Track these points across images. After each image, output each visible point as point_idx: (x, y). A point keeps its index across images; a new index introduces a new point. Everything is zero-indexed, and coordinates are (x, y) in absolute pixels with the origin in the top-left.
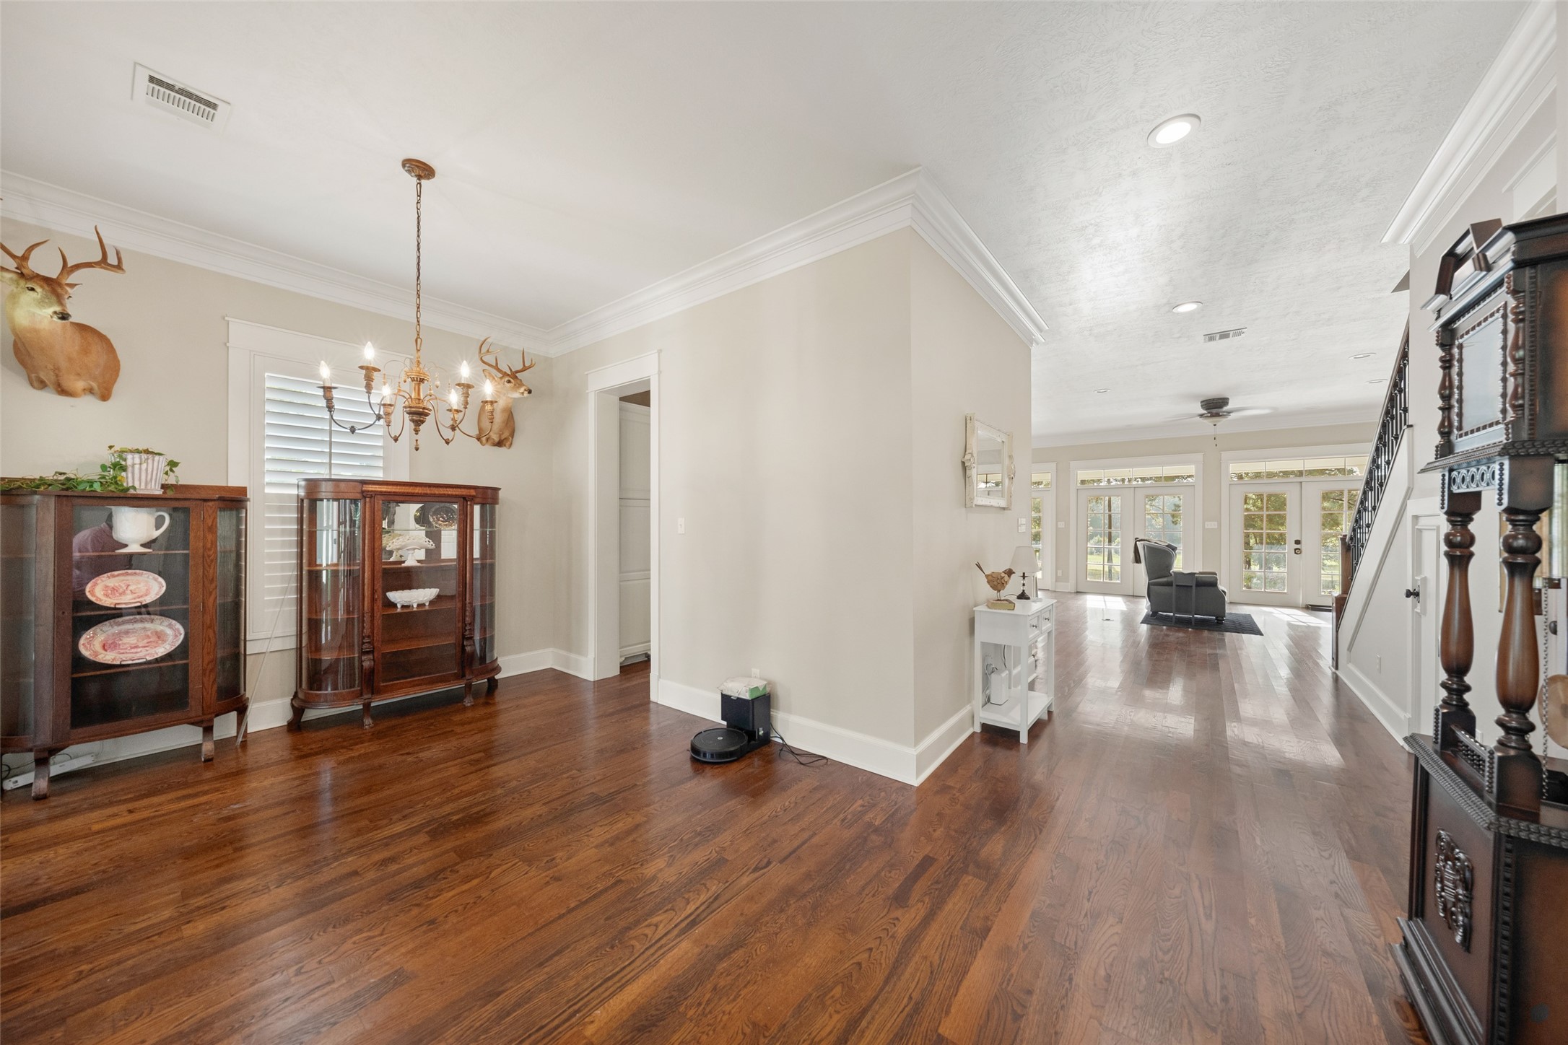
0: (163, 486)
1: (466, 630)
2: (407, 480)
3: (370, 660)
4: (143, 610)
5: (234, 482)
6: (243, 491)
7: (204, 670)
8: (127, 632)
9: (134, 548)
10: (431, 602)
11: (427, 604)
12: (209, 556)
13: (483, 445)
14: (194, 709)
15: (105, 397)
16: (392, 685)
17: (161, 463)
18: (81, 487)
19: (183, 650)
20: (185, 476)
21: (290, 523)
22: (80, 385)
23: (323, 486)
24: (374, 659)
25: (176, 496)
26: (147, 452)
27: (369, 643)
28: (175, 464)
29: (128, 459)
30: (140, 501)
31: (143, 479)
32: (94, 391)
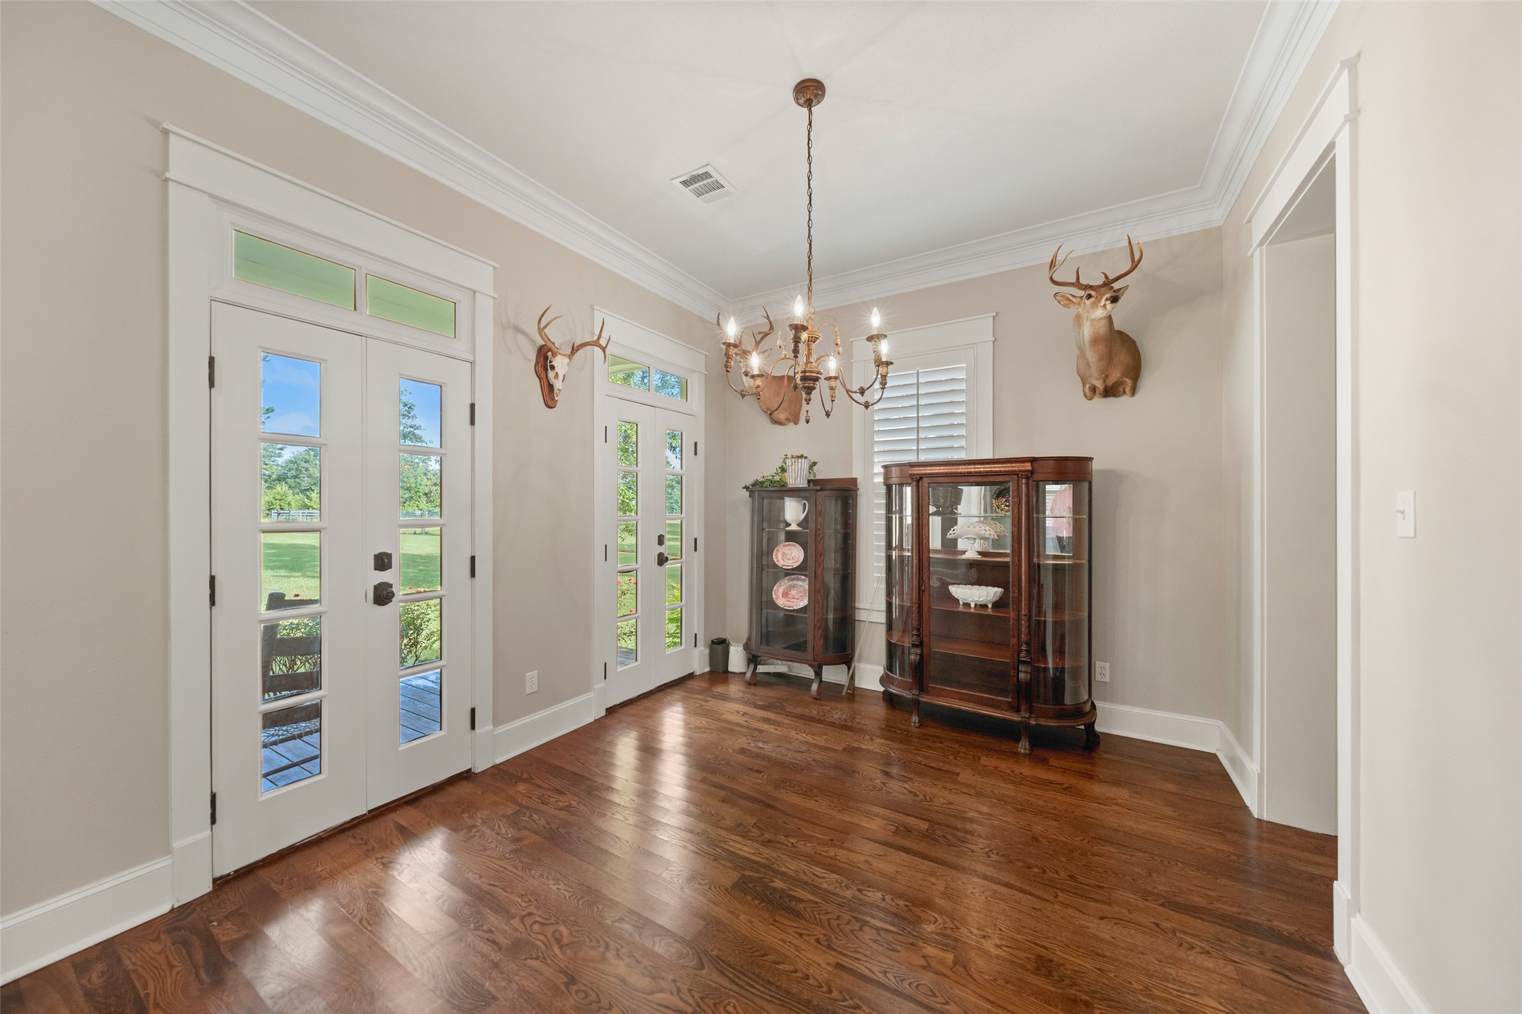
0: (809, 481)
1: (1022, 651)
2: (990, 456)
3: (916, 654)
4: (793, 571)
6: (856, 481)
7: (815, 626)
8: (791, 586)
9: (794, 527)
10: (996, 605)
11: (990, 606)
12: (819, 535)
13: (1090, 399)
14: (811, 653)
15: (796, 422)
16: (940, 689)
17: (805, 464)
18: (768, 485)
19: (804, 609)
20: (822, 473)
22: (783, 416)
23: (894, 471)
24: (921, 655)
25: (816, 489)
26: (802, 457)
27: (918, 636)
28: (814, 464)
29: (789, 462)
30: (795, 492)
31: (796, 478)
32: (788, 420)
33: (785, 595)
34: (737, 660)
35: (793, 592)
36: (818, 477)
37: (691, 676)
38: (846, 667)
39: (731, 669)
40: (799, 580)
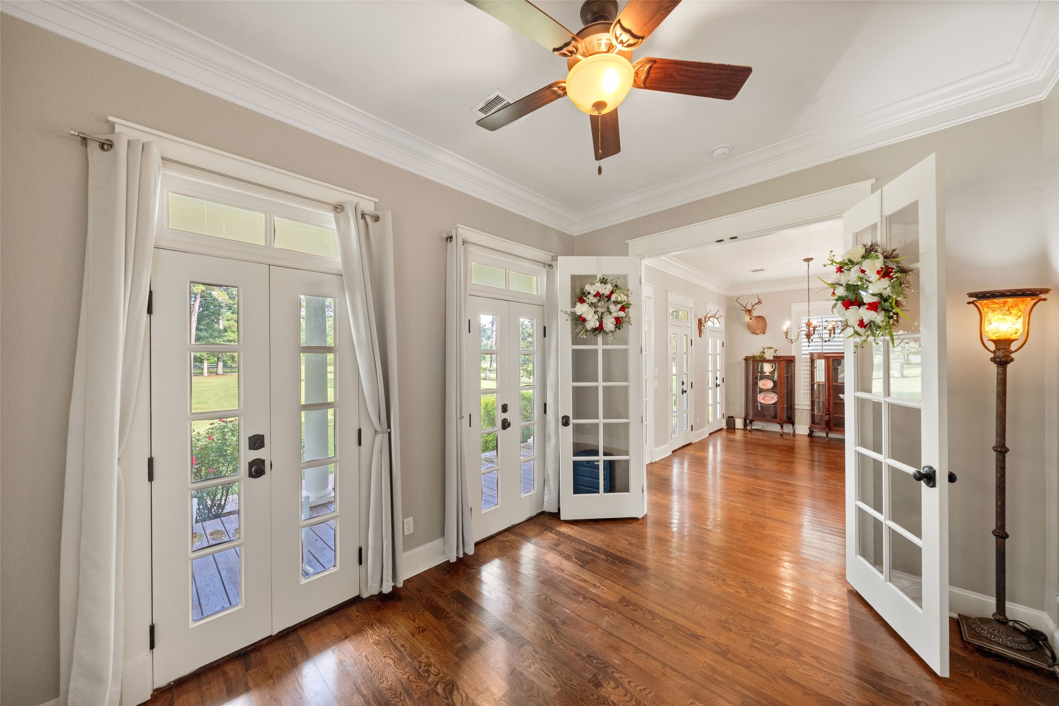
0: (774, 357)
3: (827, 417)
4: (768, 390)
5: (793, 355)
6: (794, 357)
8: (767, 396)
9: (767, 374)
12: (782, 377)
14: (778, 419)
15: (764, 334)
17: (772, 350)
18: (756, 358)
19: (776, 402)
20: (779, 354)
21: (808, 367)
22: (759, 332)
23: (815, 355)
24: (830, 418)
25: (777, 359)
26: (770, 348)
27: (828, 411)
28: (776, 350)
29: (766, 350)
30: (768, 361)
31: (769, 355)
32: (761, 333)
33: (763, 399)
34: (739, 423)
35: (767, 398)
36: (778, 355)
37: (721, 429)
38: (792, 426)
39: (736, 427)
40: (768, 393)
